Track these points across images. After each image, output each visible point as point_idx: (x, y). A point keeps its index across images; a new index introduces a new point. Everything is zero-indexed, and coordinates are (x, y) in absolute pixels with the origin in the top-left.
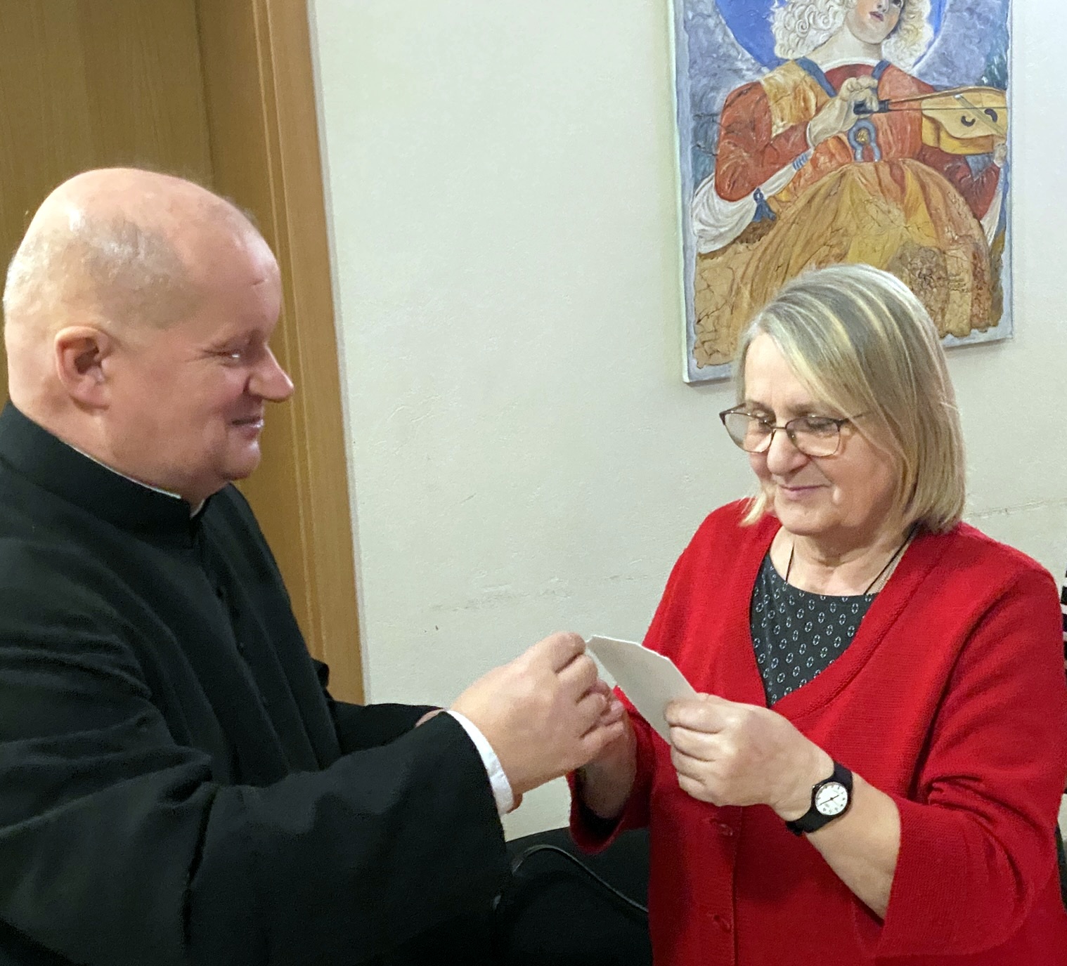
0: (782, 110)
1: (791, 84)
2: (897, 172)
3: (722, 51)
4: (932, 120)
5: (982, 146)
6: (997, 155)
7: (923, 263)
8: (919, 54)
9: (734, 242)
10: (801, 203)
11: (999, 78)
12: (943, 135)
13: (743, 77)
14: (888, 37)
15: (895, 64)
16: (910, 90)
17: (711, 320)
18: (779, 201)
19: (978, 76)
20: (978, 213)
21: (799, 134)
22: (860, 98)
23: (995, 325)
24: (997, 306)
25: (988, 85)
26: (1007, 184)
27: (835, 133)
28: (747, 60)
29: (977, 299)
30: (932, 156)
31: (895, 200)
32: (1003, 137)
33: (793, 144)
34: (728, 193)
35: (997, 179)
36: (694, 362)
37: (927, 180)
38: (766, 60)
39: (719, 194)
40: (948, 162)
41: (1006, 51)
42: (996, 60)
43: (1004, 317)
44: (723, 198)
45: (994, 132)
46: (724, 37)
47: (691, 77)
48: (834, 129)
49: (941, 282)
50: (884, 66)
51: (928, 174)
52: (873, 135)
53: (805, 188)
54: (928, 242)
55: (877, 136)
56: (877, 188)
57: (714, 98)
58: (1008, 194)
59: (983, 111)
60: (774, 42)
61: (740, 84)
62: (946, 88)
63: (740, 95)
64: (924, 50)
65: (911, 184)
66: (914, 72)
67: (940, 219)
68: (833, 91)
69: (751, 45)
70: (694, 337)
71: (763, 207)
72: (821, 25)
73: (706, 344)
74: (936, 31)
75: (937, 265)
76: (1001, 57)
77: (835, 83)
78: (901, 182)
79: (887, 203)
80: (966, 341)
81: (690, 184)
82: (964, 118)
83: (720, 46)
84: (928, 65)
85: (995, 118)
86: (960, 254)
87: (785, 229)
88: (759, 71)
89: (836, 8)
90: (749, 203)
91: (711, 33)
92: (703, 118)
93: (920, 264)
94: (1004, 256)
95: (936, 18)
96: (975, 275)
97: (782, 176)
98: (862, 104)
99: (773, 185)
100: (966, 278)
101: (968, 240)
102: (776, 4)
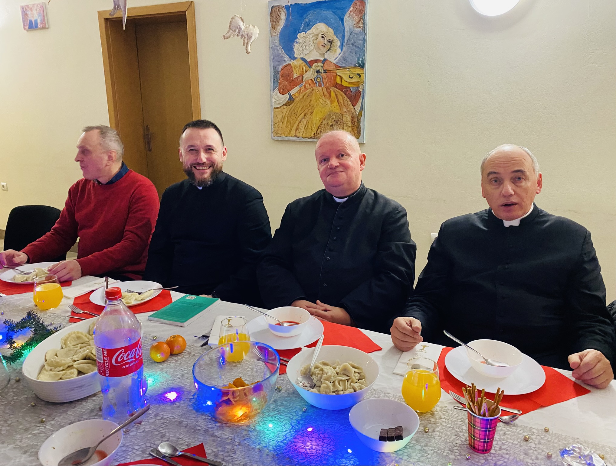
0: (296, 71)
1: (299, 64)
2: (329, 90)
3: (281, 55)
4: (340, 76)
5: (356, 85)
6: (360, 88)
7: (336, 117)
8: (336, 57)
9: (283, 105)
10: (301, 97)
11: (362, 65)
12: (343, 80)
14: (327, 52)
15: (329, 60)
16: (332, 67)
17: (277, 125)
18: (295, 96)
19: (355, 64)
20: (354, 105)
21: (301, 78)
22: (318, 69)
23: (358, 138)
24: (359, 133)
25: (358, 66)
26: (363, 97)
28: (287, 58)
29: (353, 130)
30: (340, 87)
31: (328, 98)
32: (363, 82)
33: (299, 81)
34: (282, 92)
35: (360, 94)
37: (337, 93)
38: (292, 58)
39: (279, 92)
40: (344, 89)
41: (364, 56)
42: (361, 59)
43: (361, 136)
44: (280, 94)
45: (360, 81)
46: (282, 52)
47: (273, 62)
48: (310, 77)
49: (341, 124)
50: (325, 60)
51: (338, 91)
52: (322, 79)
53: (302, 93)
54: (338, 112)
55: (323, 80)
56: (323, 94)
57: (279, 68)
58: (364, 100)
59: (356, 74)
60: (294, 53)
61: (285, 64)
62: (344, 67)
63: (285, 67)
64: (338, 56)
65: (333, 94)
66: (334, 62)
67: (342, 105)
68: (310, 67)
69: (288, 54)
70: (273, 129)
71: (291, 97)
72: (307, 49)
73: (276, 131)
74: (341, 50)
75: (340, 118)
76: (362, 58)
77: (311, 64)
78: (330, 93)
79: (325, 99)
82: (350, 76)
83: (280, 54)
84: (339, 60)
85: (360, 76)
86: (347, 116)
87: (297, 103)
88: (290, 61)
89: (312, 44)
90: (287, 95)
91: (278, 51)
92: (276, 73)
93: (335, 118)
94: (362, 118)
95: (342, 46)
96: (352, 122)
97: (296, 89)
98: (319, 71)
99: (294, 91)
100: (349, 123)
101: (350, 112)
102: (295, 43)
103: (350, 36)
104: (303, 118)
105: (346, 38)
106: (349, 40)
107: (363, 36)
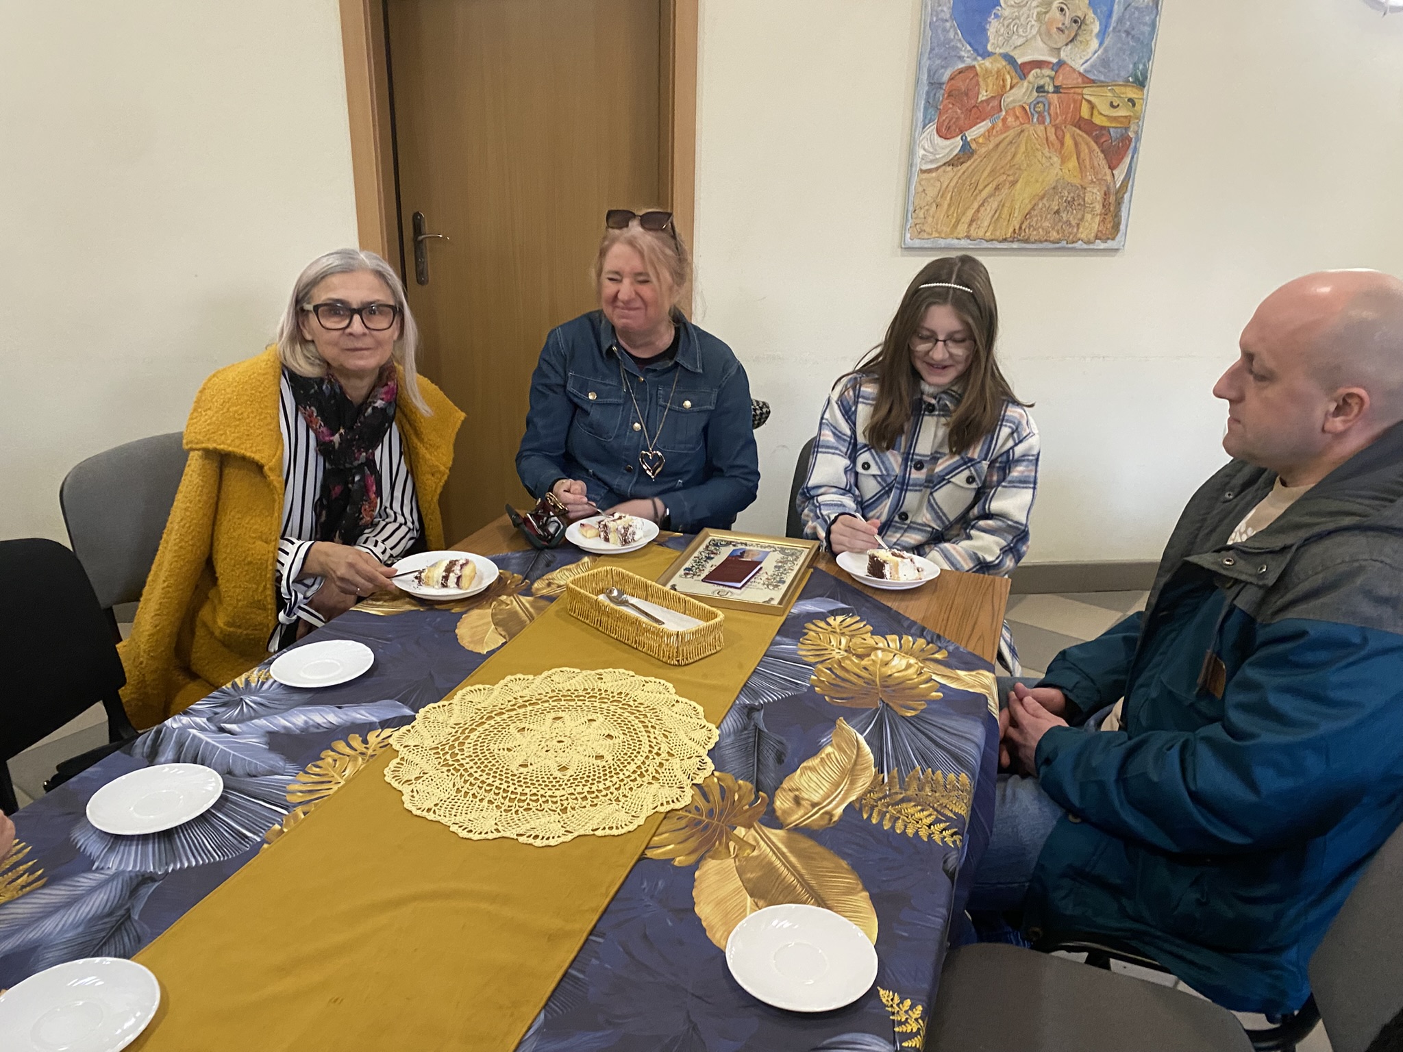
0: (987, 86)
1: (996, 69)
2: (1060, 133)
3: (952, 44)
4: (1089, 102)
5: (1121, 123)
6: (1132, 129)
7: (1069, 193)
8: (1085, 58)
9: (944, 164)
10: (991, 146)
11: (1141, 79)
12: (1095, 112)
13: (963, 61)
14: (1067, 45)
15: (1069, 62)
16: (1077, 81)
17: (923, 211)
18: (977, 142)
19: (1126, 76)
20: (1112, 166)
21: (996, 103)
22: (1042, 82)
23: (1113, 239)
24: (1116, 227)
26: (1136, 150)
27: (1021, 103)
28: (969, 51)
29: (1103, 221)
30: (1086, 125)
31: (1056, 151)
32: (1138, 118)
33: (992, 107)
34: (945, 132)
35: (1130, 145)
36: (908, 235)
37: (1079, 140)
38: (981, 52)
39: (938, 133)
40: (1096, 130)
41: (1149, 61)
42: (1141, 67)
43: (1119, 235)
44: (940, 136)
45: (1132, 114)
46: (955, 35)
47: (929, 58)
48: (1020, 101)
49: (1079, 208)
50: (1061, 64)
51: (1081, 136)
52: (1047, 106)
53: (995, 136)
54: (1077, 181)
55: (1049, 108)
56: (1045, 142)
58: (1135, 156)
59: (1126, 100)
60: (987, 40)
61: (961, 66)
62: (1102, 82)
63: (960, 73)
64: (1090, 55)
65: (1068, 141)
66: (1081, 70)
67: (1085, 167)
68: (1023, 76)
69: (972, 41)
70: (910, 221)
71: (966, 145)
72: (1021, 33)
73: (917, 226)
74: (1101, 44)
75: (1079, 195)
76: (1145, 65)
77: (1026, 71)
78: (1061, 140)
79: (1050, 153)
80: (1091, 246)
81: (920, 124)
82: (1111, 103)
83: (952, 40)
84: (1092, 66)
85: (1134, 105)
86: (1095, 190)
87: (979, 160)
89: (1033, 23)
90: (958, 141)
91: (945, 31)
92: (935, 84)
93: (1066, 194)
94: (1127, 196)
95: (1102, 35)
96: (1103, 205)
97: (981, 127)
98: (1042, 87)
99: (975, 132)
100: (1097, 207)
101: (1102, 183)
102: (993, 16)
103: (1123, 13)
104: (990, 196)
105: (1115, 18)
106: (1120, 20)
107: (1153, 17)
